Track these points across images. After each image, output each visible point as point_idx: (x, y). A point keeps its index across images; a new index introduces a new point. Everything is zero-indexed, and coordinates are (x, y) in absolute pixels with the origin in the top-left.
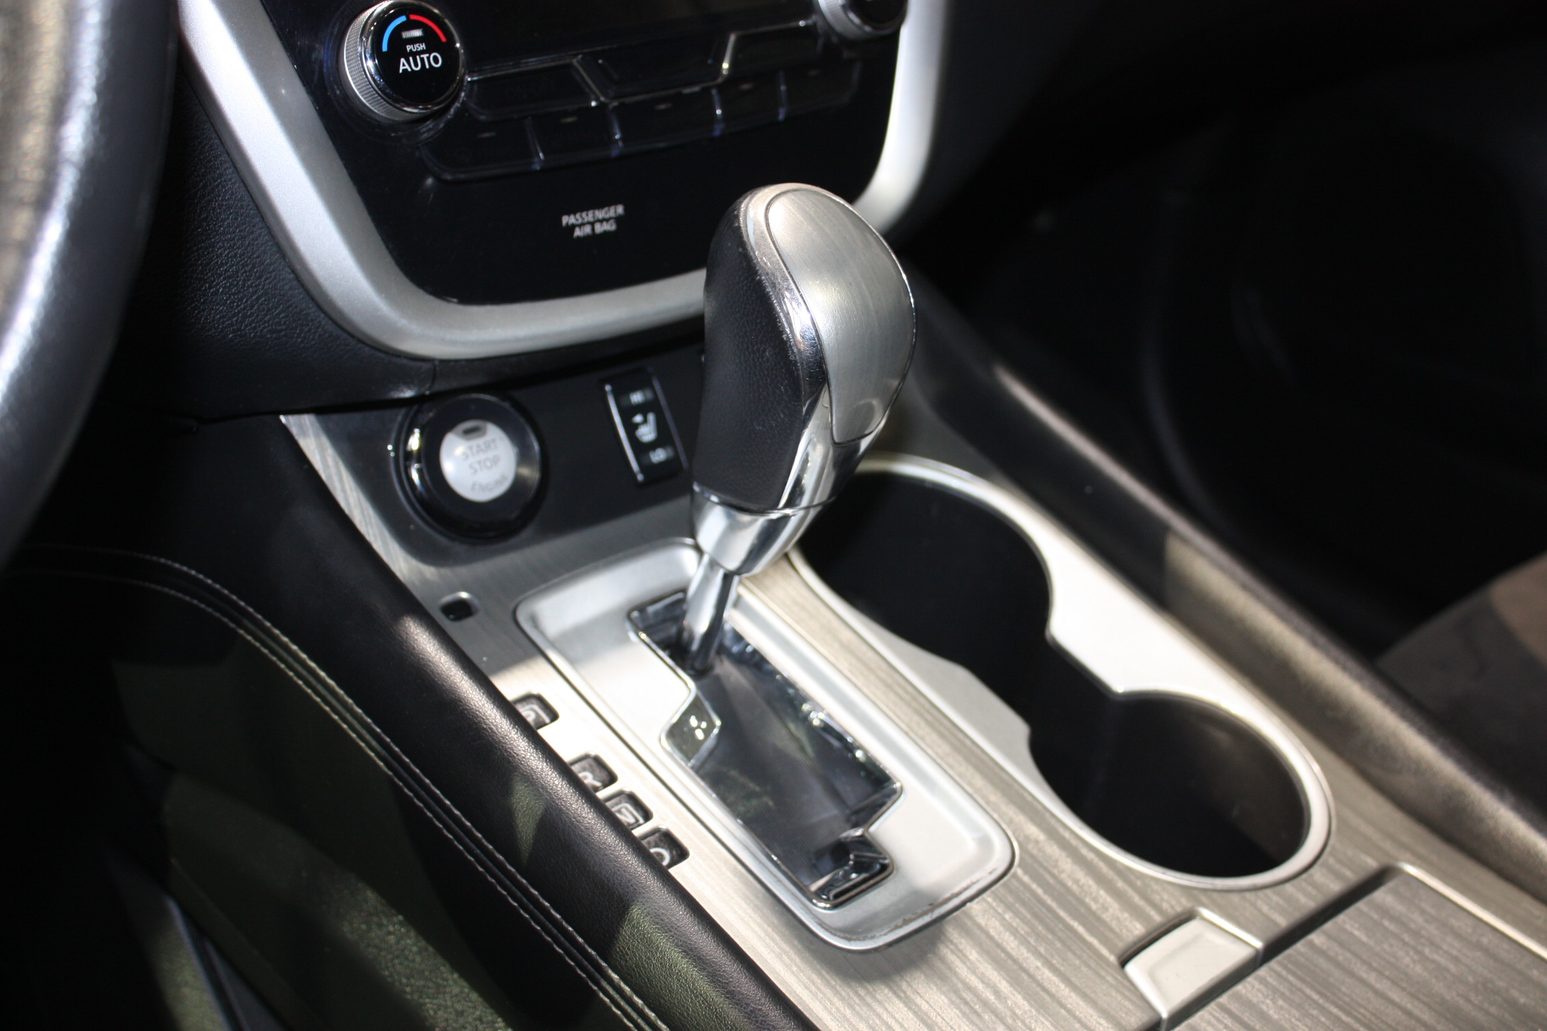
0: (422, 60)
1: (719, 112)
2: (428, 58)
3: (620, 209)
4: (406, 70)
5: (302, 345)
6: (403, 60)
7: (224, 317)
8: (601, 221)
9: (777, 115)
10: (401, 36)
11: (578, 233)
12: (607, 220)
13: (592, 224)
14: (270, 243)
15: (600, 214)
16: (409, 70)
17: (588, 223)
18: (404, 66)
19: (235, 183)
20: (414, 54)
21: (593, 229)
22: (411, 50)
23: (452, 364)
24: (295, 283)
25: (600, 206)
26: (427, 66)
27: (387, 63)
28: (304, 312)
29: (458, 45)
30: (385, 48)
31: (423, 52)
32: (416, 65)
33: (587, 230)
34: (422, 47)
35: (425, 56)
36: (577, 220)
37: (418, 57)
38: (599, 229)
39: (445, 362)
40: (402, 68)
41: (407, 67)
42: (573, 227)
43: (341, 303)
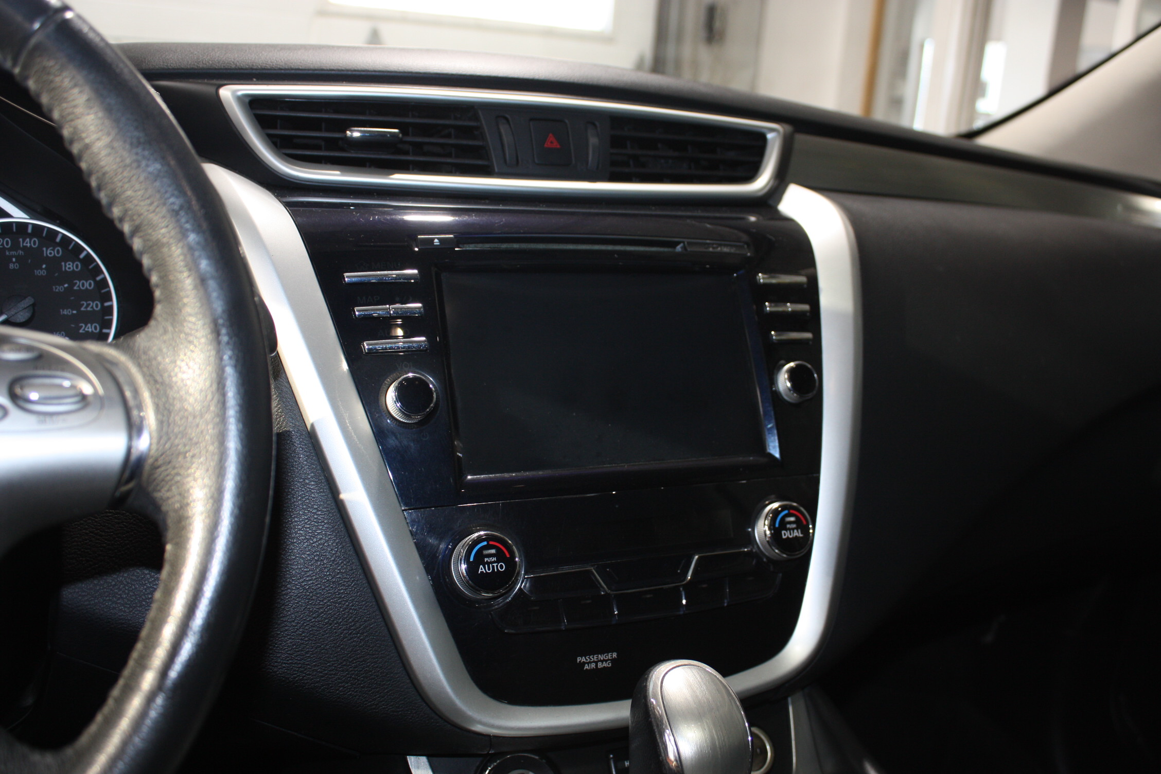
0: (493, 567)
1: (684, 602)
2: (497, 566)
3: (615, 655)
4: (483, 572)
5: (411, 720)
6: (481, 566)
7: (367, 701)
8: (602, 661)
9: (724, 603)
10: (482, 553)
11: (586, 667)
12: (606, 661)
13: (596, 663)
14: (398, 662)
15: (601, 657)
16: (485, 572)
17: (594, 662)
18: (481, 569)
19: (382, 627)
20: (488, 563)
21: (597, 665)
22: (487, 561)
23: (501, 738)
24: (410, 685)
25: (602, 653)
26: (496, 570)
27: (472, 568)
28: (414, 702)
29: (517, 559)
30: (472, 559)
31: (494, 562)
32: (489, 569)
33: (593, 665)
34: (495, 559)
35: (495, 565)
36: (586, 660)
37: (491, 565)
38: (600, 665)
39: (497, 737)
40: (480, 570)
41: (483, 570)
42: (584, 663)
43: (434, 699)
